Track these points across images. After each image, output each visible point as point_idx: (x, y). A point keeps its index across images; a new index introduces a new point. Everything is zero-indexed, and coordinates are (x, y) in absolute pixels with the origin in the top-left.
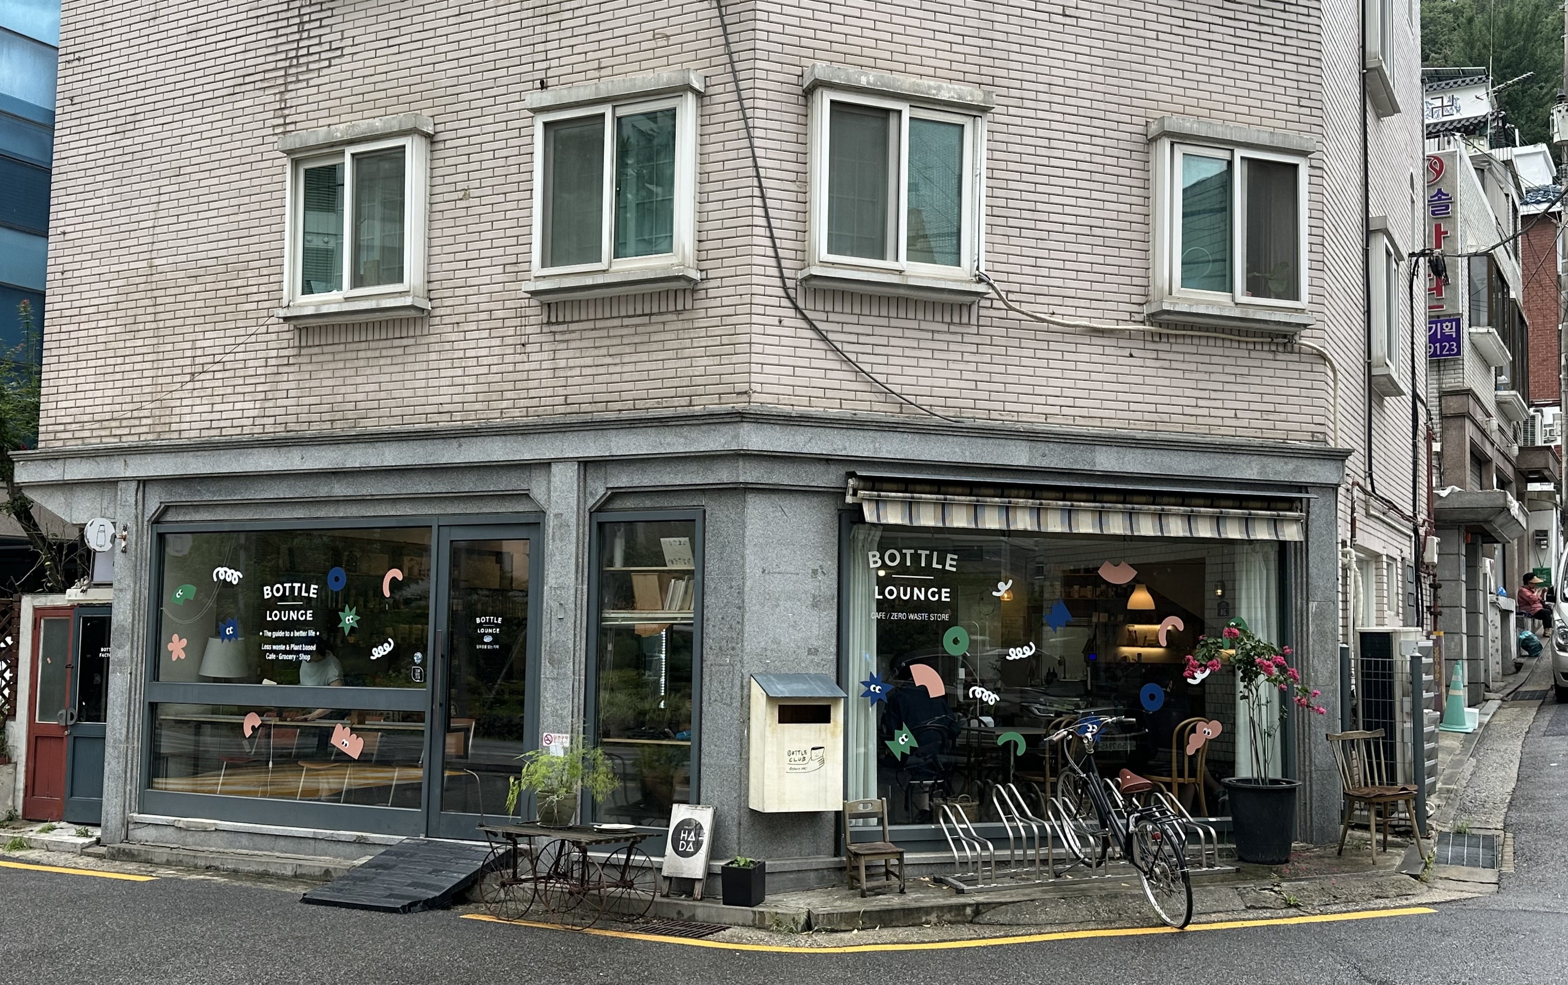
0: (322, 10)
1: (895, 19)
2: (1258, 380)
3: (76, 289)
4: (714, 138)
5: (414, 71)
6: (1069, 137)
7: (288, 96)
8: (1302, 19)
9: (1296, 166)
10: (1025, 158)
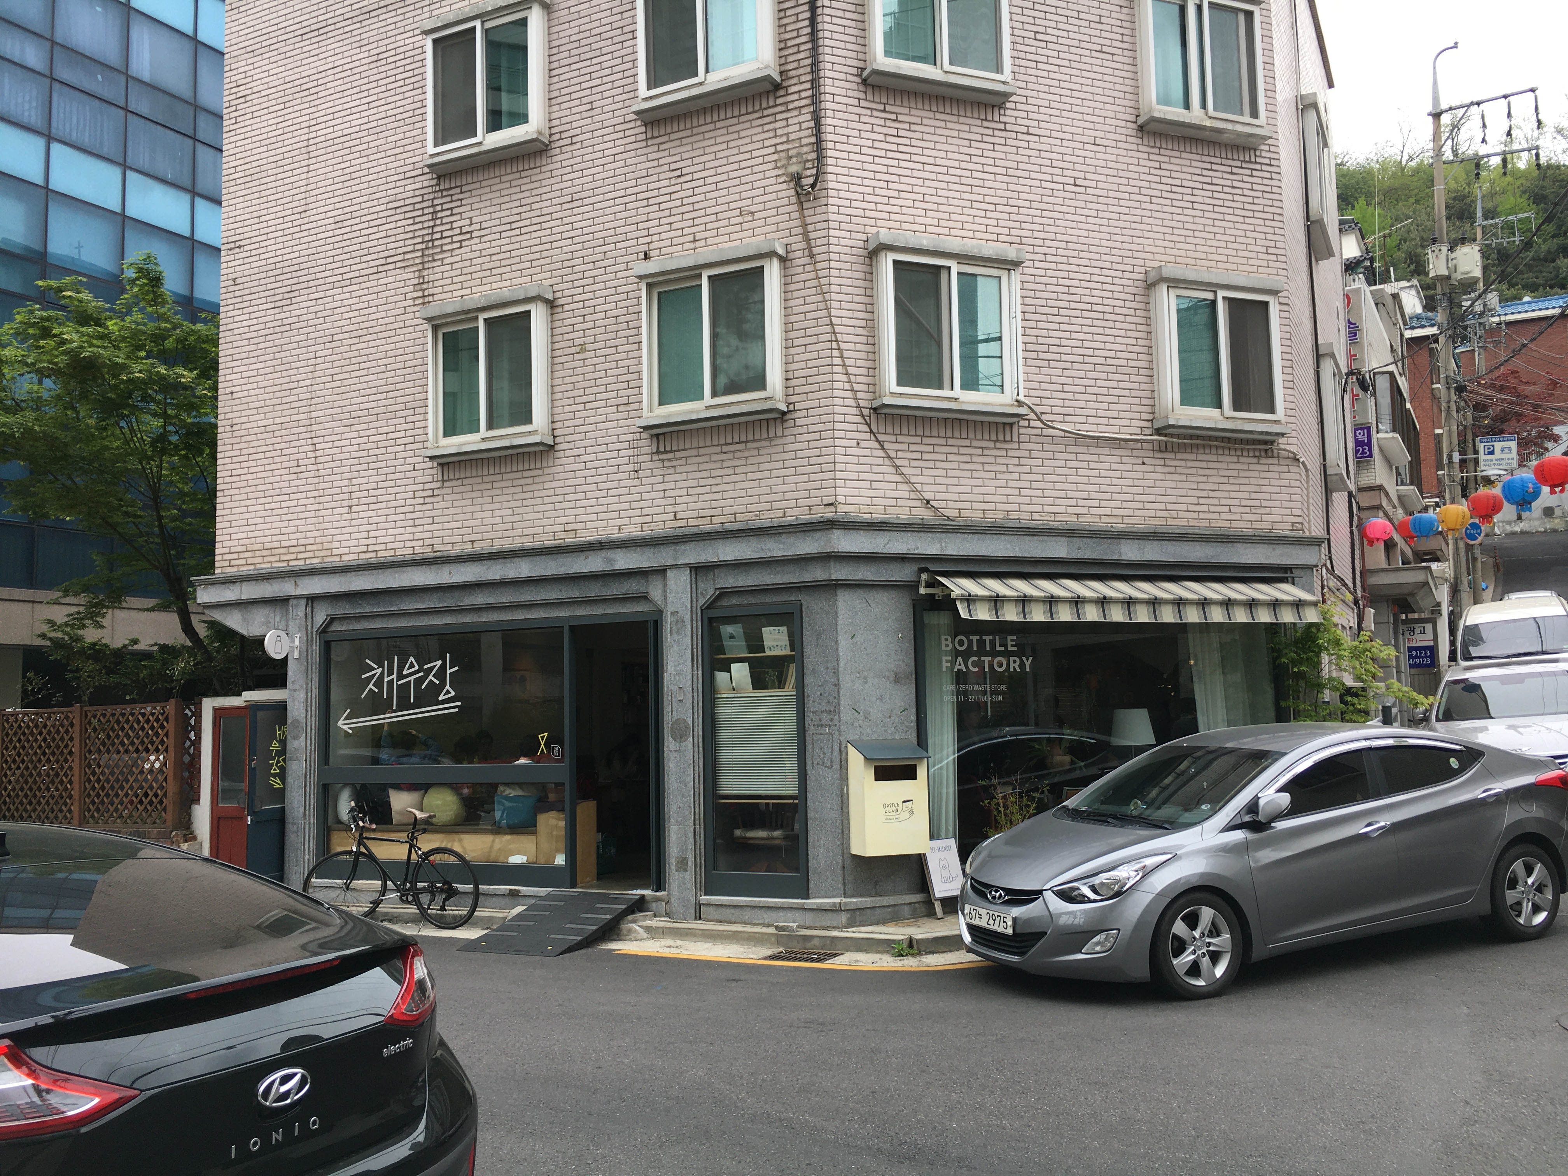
0: (452, 201)
1: (940, 192)
2: (1246, 481)
3: (244, 439)
4: (795, 294)
5: (534, 249)
6: (1084, 284)
7: (426, 273)
8: (1266, 182)
9: (1266, 303)
10: (1050, 303)
